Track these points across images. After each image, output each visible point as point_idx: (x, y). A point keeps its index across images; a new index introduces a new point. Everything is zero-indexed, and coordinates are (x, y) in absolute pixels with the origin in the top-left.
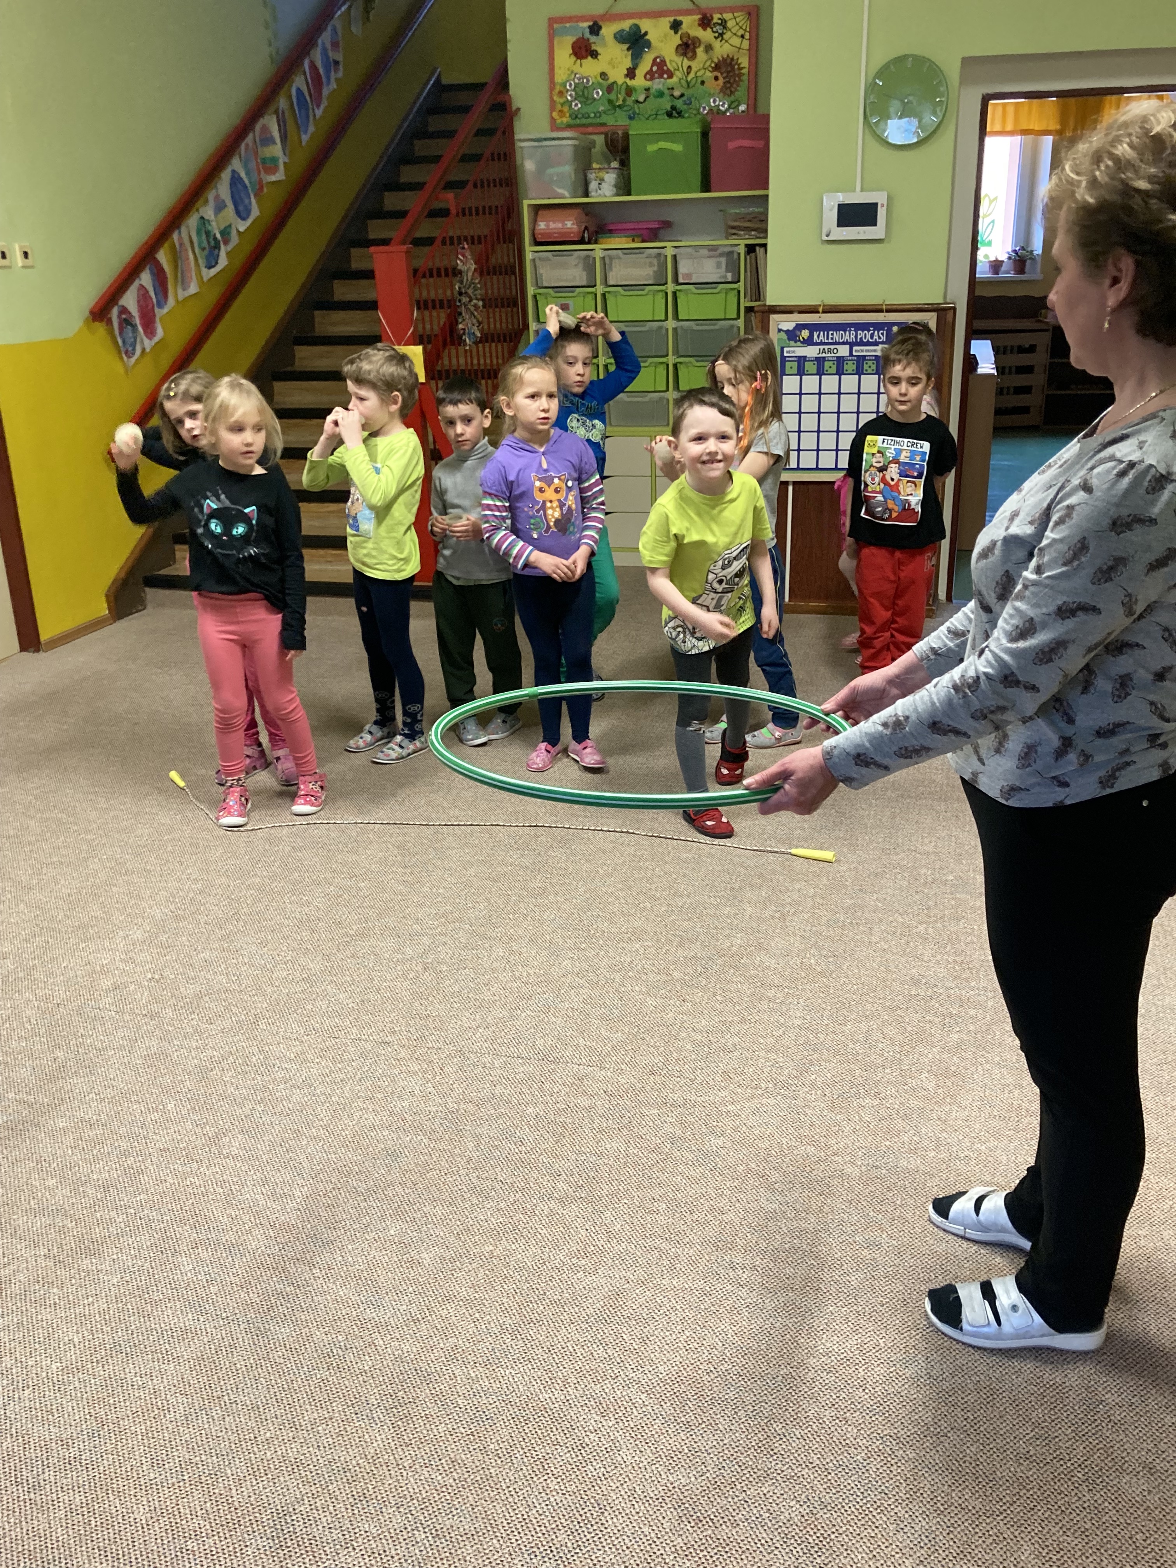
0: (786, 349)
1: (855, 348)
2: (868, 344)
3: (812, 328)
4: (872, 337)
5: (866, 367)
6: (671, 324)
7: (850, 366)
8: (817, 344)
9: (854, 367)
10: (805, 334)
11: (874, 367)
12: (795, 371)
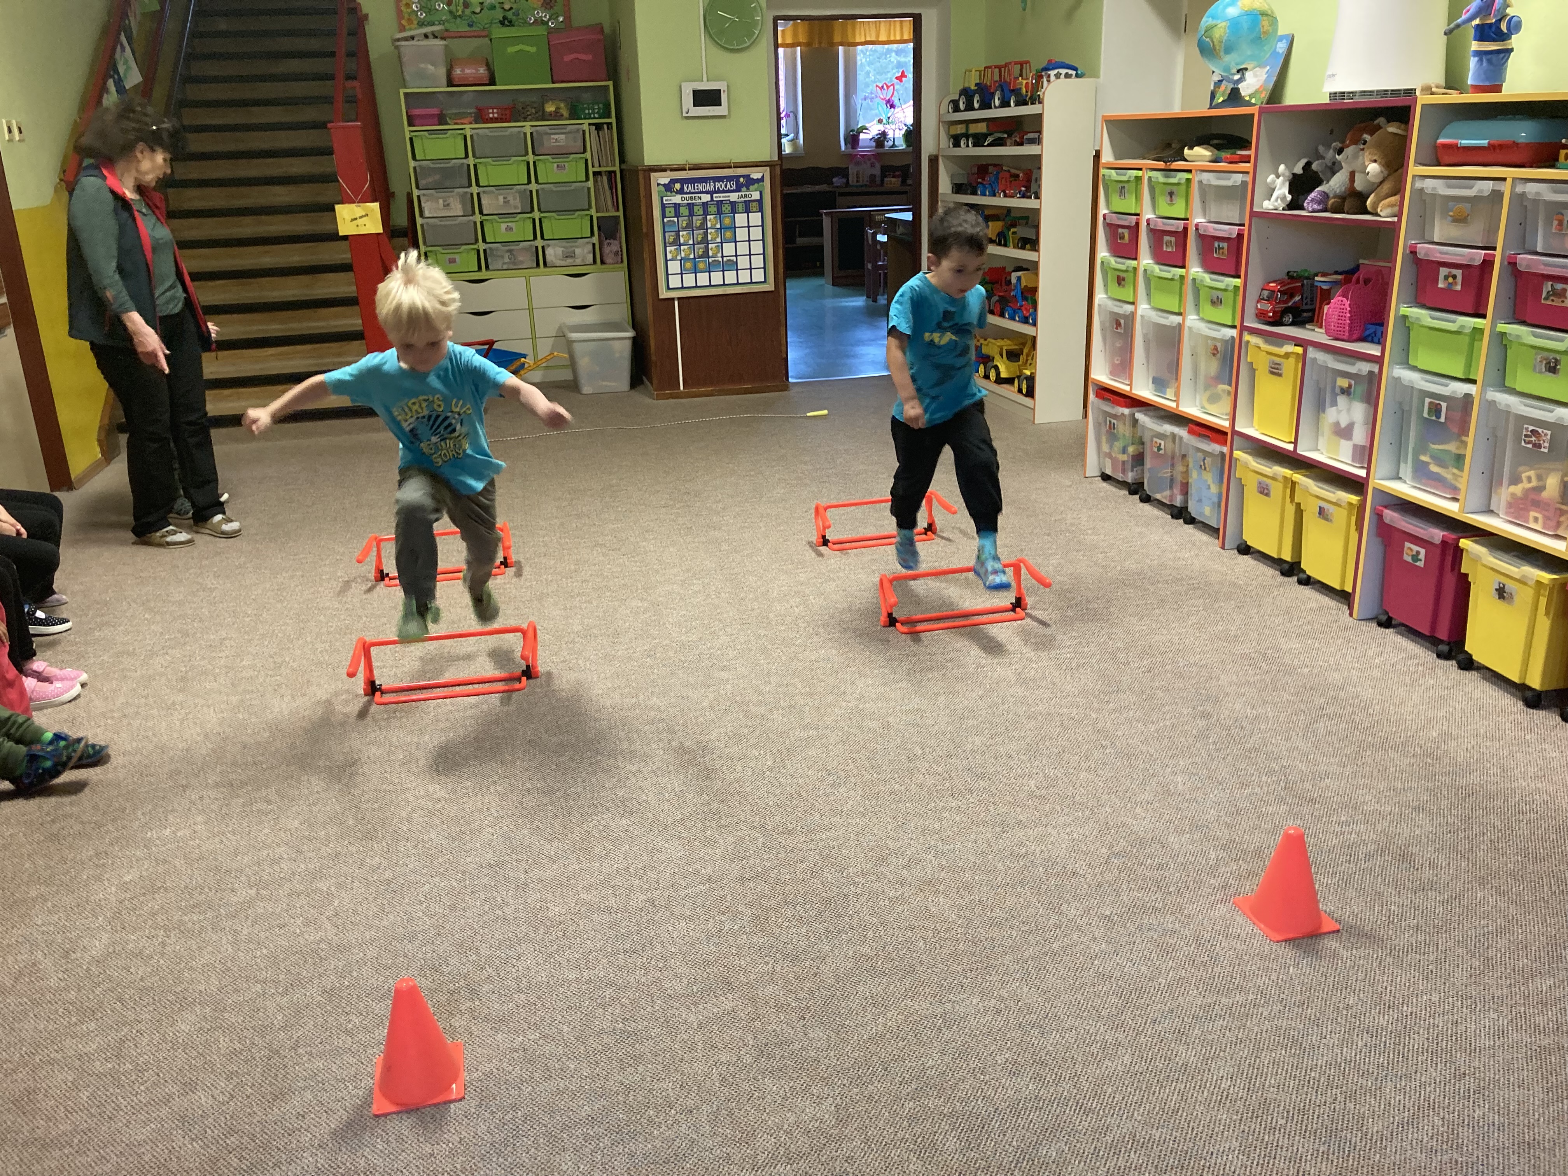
0: (665, 198)
1: (715, 195)
2: (724, 192)
3: (683, 181)
4: (726, 186)
5: (724, 209)
6: (534, 187)
7: (713, 209)
8: (687, 193)
9: (716, 209)
10: (678, 186)
11: (729, 208)
12: (673, 214)
